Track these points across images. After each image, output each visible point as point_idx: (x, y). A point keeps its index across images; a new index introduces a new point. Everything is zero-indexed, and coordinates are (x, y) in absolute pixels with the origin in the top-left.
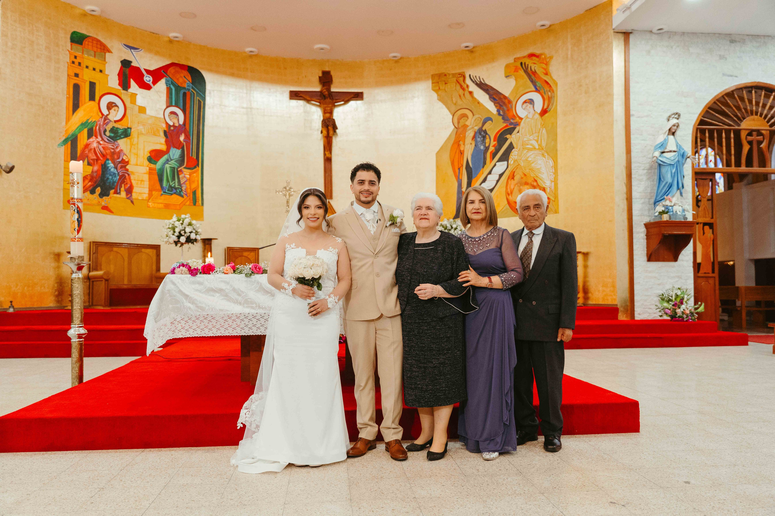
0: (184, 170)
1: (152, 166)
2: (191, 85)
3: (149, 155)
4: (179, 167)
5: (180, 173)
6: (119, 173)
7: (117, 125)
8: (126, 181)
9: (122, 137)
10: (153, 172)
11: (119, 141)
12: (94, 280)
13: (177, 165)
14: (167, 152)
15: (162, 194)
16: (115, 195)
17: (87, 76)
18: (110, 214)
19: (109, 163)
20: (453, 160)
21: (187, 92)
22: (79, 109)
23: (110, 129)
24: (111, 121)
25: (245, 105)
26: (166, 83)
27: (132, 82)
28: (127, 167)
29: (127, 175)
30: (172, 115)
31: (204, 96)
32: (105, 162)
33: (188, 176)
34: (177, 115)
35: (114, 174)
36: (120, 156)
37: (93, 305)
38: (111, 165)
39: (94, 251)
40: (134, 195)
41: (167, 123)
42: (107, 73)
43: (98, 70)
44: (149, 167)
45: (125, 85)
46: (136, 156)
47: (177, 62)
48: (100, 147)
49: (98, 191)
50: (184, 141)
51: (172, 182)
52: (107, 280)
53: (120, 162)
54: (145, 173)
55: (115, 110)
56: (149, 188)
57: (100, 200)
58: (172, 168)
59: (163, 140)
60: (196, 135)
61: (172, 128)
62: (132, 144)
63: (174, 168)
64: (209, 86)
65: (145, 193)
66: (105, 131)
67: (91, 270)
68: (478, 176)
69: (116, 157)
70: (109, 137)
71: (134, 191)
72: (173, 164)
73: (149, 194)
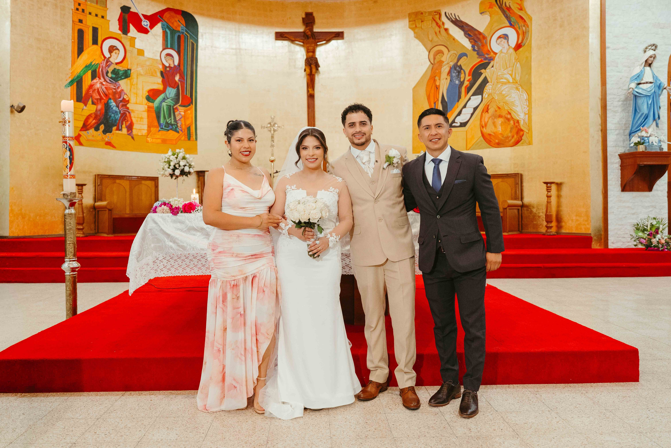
0: (179, 108)
1: (150, 104)
2: (185, 28)
3: (147, 94)
4: (174, 105)
5: (175, 111)
6: (120, 111)
7: (118, 67)
8: (126, 118)
9: (123, 77)
10: (151, 109)
11: (120, 82)
12: (99, 210)
13: (173, 104)
14: (164, 91)
15: (160, 130)
16: (117, 132)
17: (90, 22)
18: (112, 149)
19: (111, 103)
20: (429, 94)
21: (181, 35)
22: (83, 53)
23: (111, 71)
24: (112, 63)
25: (234, 46)
26: (162, 28)
27: (132, 27)
28: (128, 106)
29: (127, 113)
30: (168, 57)
31: (196, 39)
32: (108, 101)
33: (183, 113)
34: (173, 57)
35: (116, 112)
36: (121, 95)
37: (98, 232)
38: (113, 104)
39: (99, 184)
40: (134, 132)
41: (163, 64)
42: (108, 18)
43: (100, 16)
44: (148, 106)
45: (125, 30)
46: (135, 95)
47: (171, 7)
48: (103, 87)
49: (102, 128)
50: (179, 81)
51: (168, 119)
52: (110, 210)
53: (121, 101)
54: (144, 111)
55: (116, 53)
56: (148, 125)
57: (104, 136)
58: (168, 106)
59: (160, 80)
60: (190, 74)
61: (168, 69)
62: (132, 84)
63: (170, 106)
64: (201, 30)
65: (145, 130)
66: (107, 72)
67: (97, 200)
68: (453, 109)
69: (117, 96)
70: (111, 78)
71: (134, 127)
72: (170, 102)
73: (148, 130)
